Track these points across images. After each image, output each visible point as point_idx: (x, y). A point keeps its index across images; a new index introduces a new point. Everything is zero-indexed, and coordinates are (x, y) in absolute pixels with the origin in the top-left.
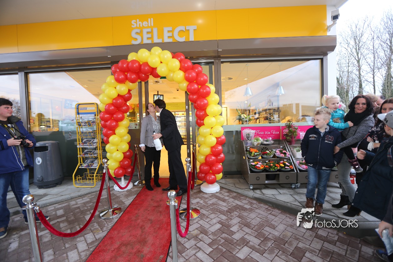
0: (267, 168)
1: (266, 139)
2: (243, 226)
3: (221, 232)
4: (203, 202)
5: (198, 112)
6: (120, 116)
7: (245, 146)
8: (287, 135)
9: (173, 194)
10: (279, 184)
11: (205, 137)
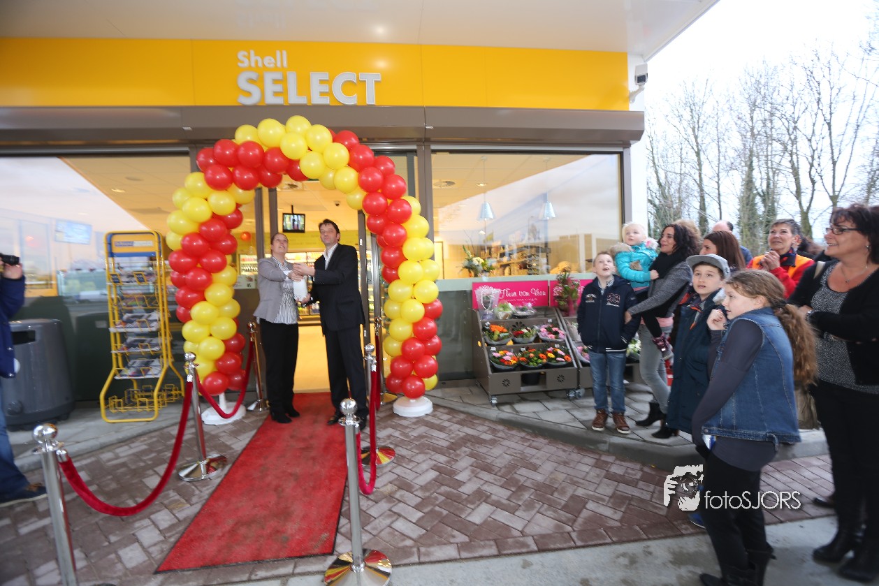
0: (523, 361)
1: (521, 307)
2: (479, 470)
3: (438, 484)
4: (401, 435)
5: (386, 253)
6: (216, 260)
7: (480, 321)
8: (560, 298)
10: (546, 392)
11: (401, 303)
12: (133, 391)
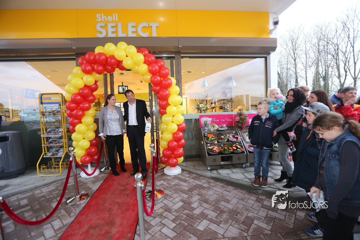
0: (222, 151)
1: (221, 126)
2: (202, 202)
3: (183, 209)
4: (167, 184)
5: (161, 102)
6: (87, 105)
7: (203, 132)
8: (238, 122)
9: (139, 176)
10: (232, 165)
11: (167, 124)
12: (52, 162)
